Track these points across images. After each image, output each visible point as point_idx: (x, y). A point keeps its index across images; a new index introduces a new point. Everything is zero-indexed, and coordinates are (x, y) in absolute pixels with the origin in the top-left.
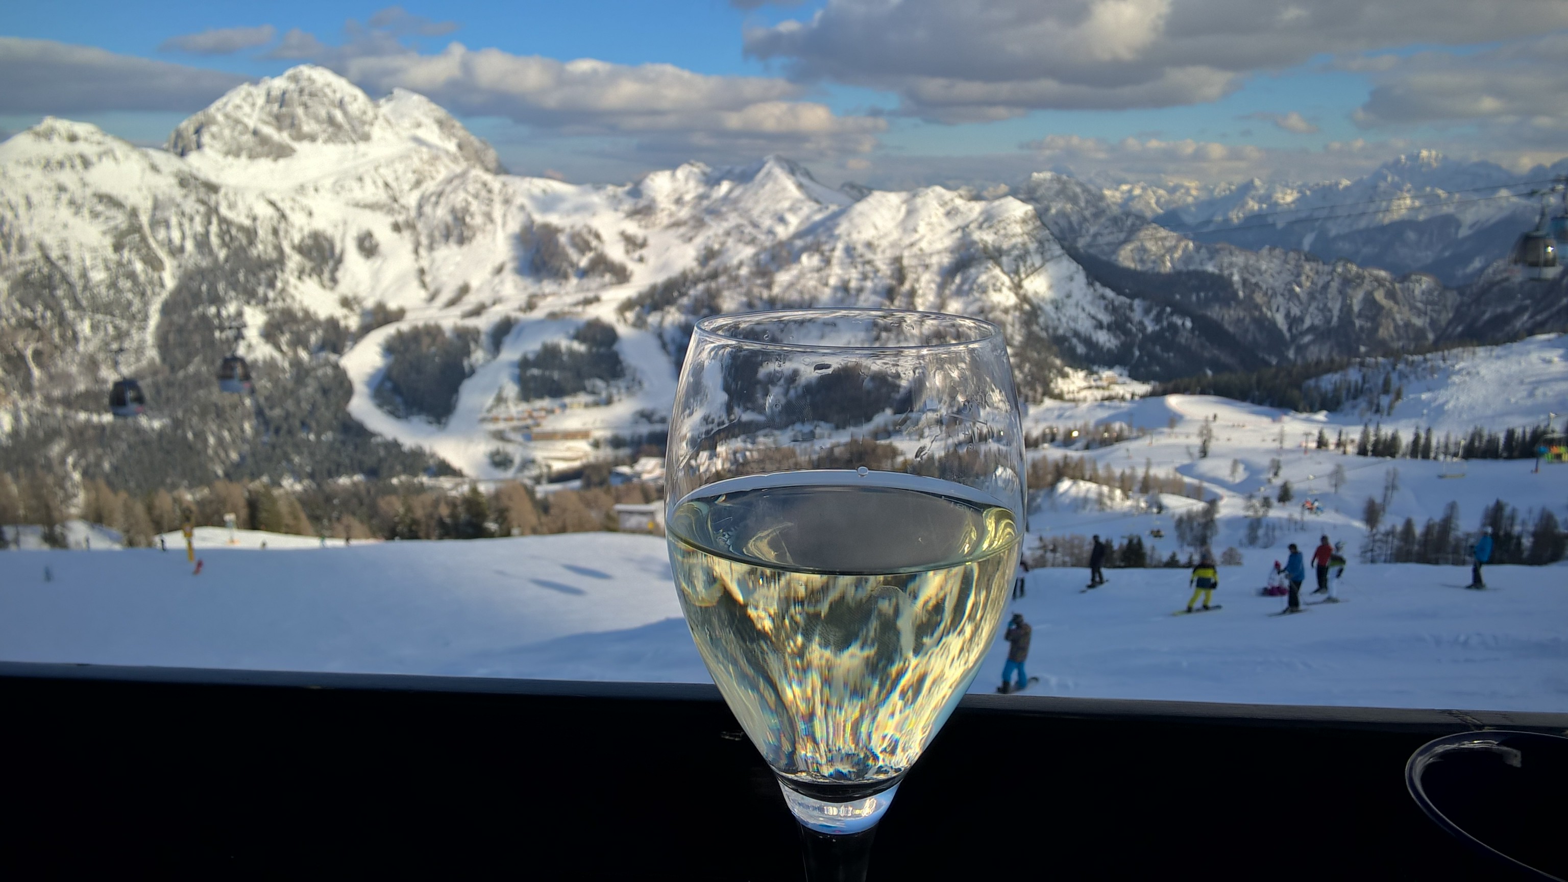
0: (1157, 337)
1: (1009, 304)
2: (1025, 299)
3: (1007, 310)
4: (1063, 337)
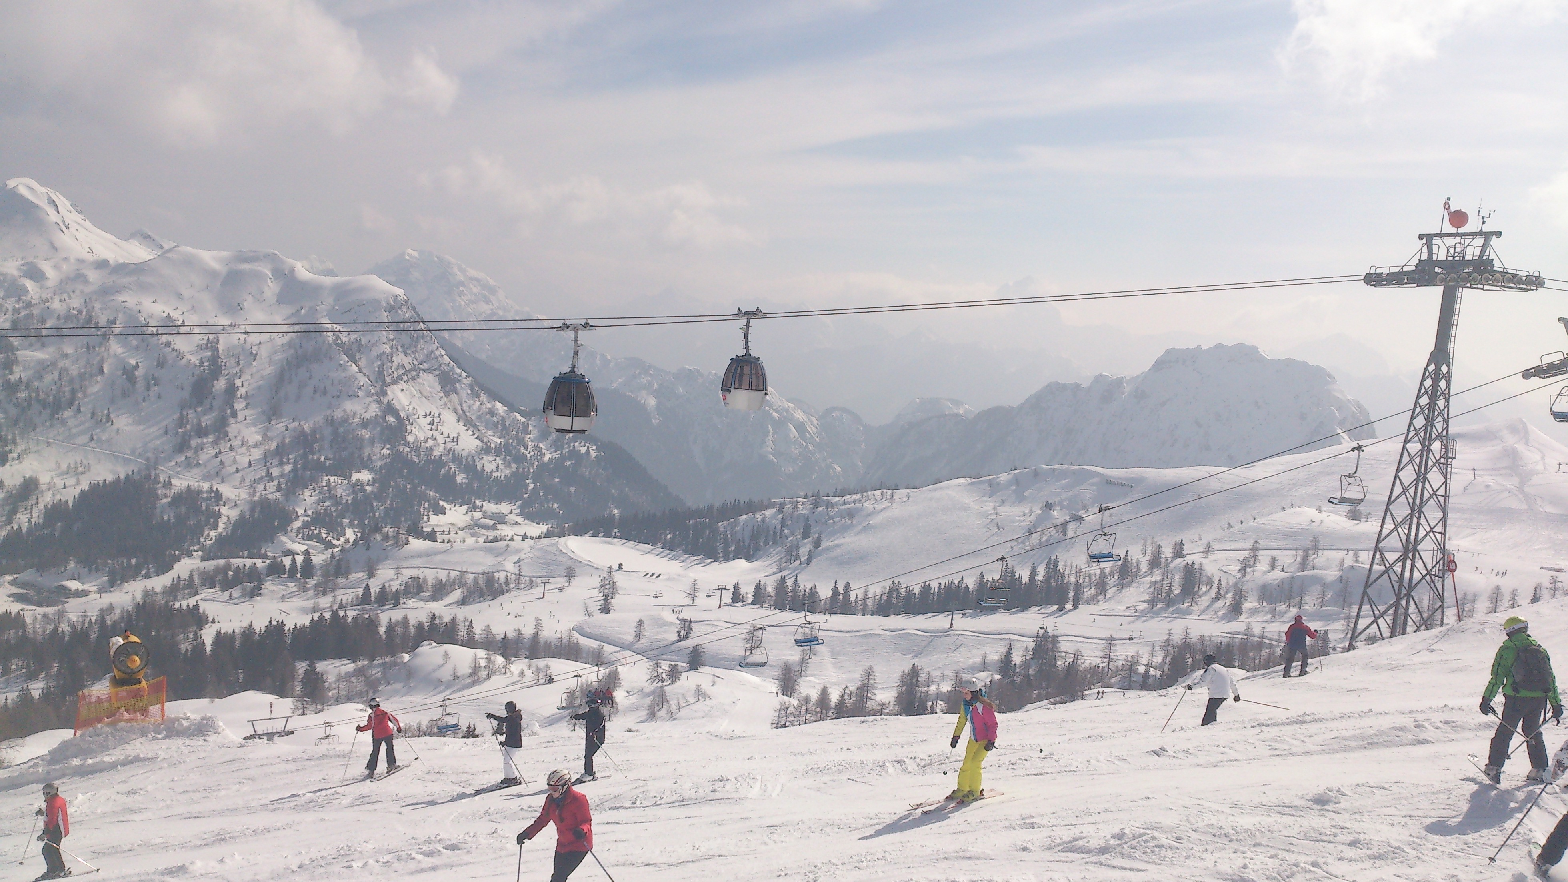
0: (556, 466)
1: (367, 416)
2: (390, 409)
3: (365, 424)
4: (439, 463)
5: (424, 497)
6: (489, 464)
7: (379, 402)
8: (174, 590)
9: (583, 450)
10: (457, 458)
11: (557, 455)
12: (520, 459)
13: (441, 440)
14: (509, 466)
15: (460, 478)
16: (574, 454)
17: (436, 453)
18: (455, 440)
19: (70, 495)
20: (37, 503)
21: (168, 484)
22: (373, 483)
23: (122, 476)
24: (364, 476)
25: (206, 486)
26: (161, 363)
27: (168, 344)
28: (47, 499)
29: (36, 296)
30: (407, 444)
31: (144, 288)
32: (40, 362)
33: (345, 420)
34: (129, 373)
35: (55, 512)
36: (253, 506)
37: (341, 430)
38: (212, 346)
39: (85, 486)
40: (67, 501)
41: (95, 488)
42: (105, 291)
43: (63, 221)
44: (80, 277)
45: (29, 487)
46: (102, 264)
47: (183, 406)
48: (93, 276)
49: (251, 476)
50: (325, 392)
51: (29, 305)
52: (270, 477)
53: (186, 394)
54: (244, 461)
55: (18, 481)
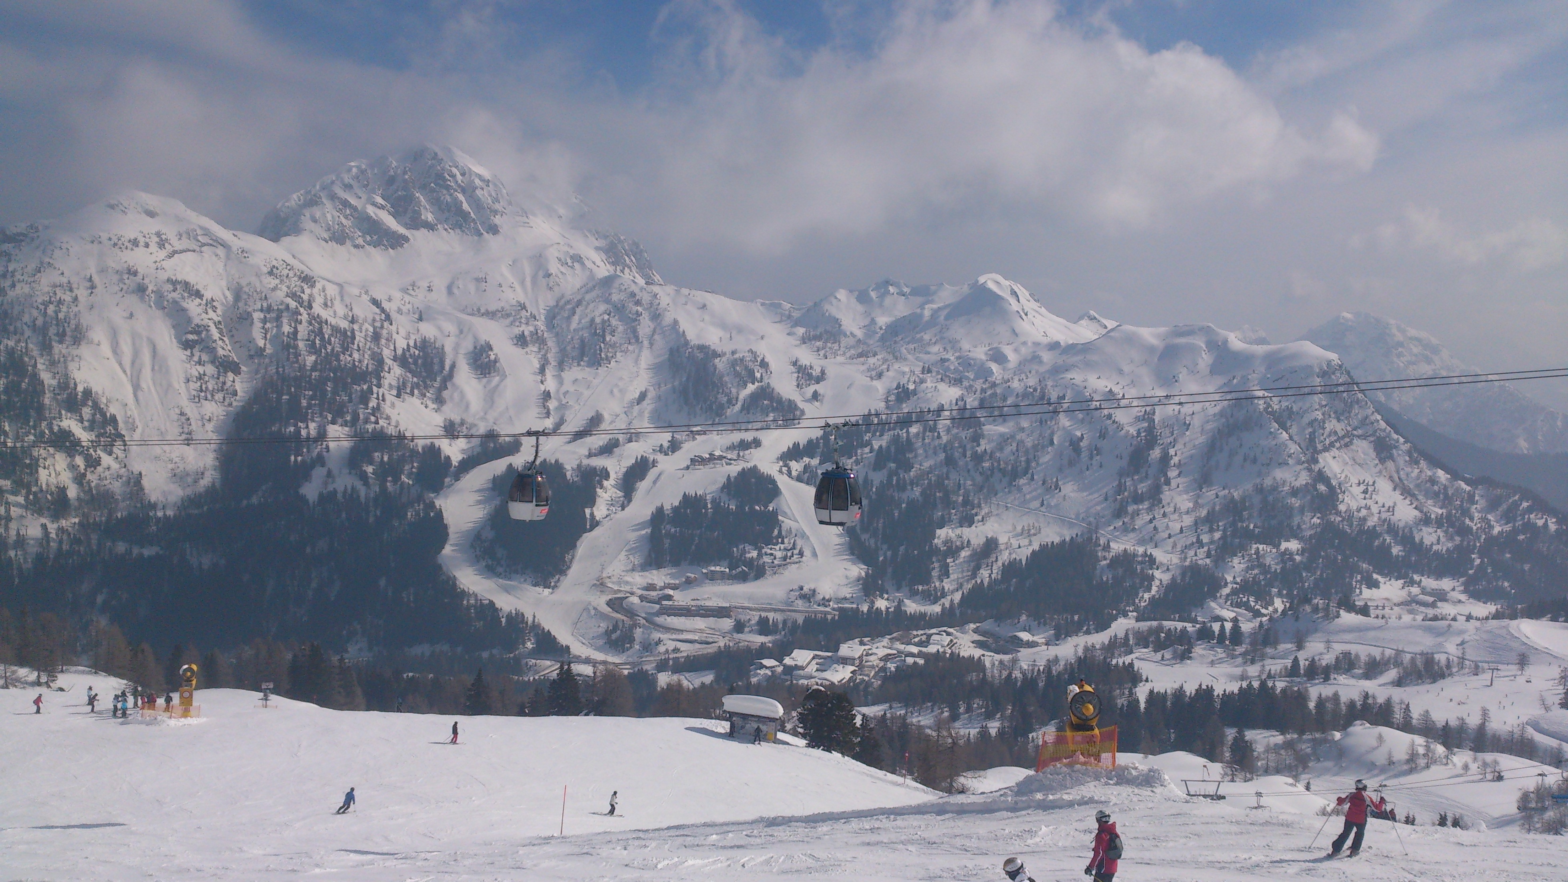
0: (1508, 541)
1: (1297, 484)
2: (1321, 477)
3: (1295, 492)
4: (1373, 533)
5: (1355, 569)
6: (1429, 536)
7: (1310, 470)
8: (1113, 646)
9: (1540, 523)
10: (1392, 529)
11: (1508, 528)
12: (1464, 531)
13: (1375, 509)
14: (1451, 538)
15: (1396, 550)
16: (1529, 527)
17: (1370, 523)
18: (1391, 510)
19: (1023, 554)
20: (997, 561)
21: (1107, 547)
22: (1302, 552)
23: (1068, 539)
24: (1293, 545)
25: (1141, 550)
26: (1103, 435)
27: (1109, 417)
28: (1005, 557)
29: (1000, 377)
30: (1338, 513)
31: (1089, 365)
32: (1002, 435)
33: (1274, 488)
34: (1075, 444)
35: (1011, 569)
36: (1184, 571)
37: (1271, 498)
38: (1148, 417)
39: (1036, 547)
40: (1021, 560)
41: (1043, 548)
42: (1056, 370)
43: (1023, 309)
44: (1035, 358)
45: (991, 546)
46: (1054, 346)
47: (1121, 474)
48: (1047, 357)
49: (1182, 542)
50: (1255, 461)
51: (994, 385)
52: (1200, 544)
53: (1124, 463)
54: (1176, 527)
55: (982, 540)
